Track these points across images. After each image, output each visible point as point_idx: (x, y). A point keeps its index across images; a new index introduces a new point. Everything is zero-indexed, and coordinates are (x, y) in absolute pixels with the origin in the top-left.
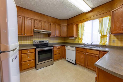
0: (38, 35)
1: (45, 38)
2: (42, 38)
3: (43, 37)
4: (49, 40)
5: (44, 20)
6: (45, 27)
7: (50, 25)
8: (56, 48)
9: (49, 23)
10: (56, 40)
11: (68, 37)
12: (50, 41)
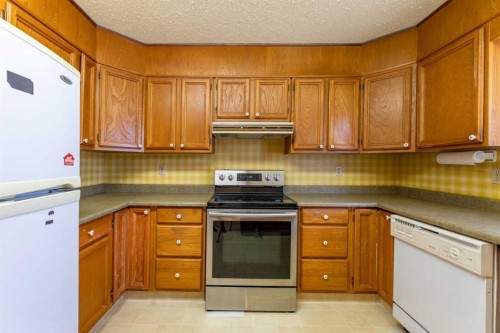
0: (236, 147)
1: (270, 159)
2: (254, 159)
3: (258, 154)
4: (289, 168)
5: (260, 73)
6: (260, 107)
7: (292, 88)
8: (315, 220)
9: (286, 83)
10: (332, 171)
11: (418, 148)
12: (297, 175)
